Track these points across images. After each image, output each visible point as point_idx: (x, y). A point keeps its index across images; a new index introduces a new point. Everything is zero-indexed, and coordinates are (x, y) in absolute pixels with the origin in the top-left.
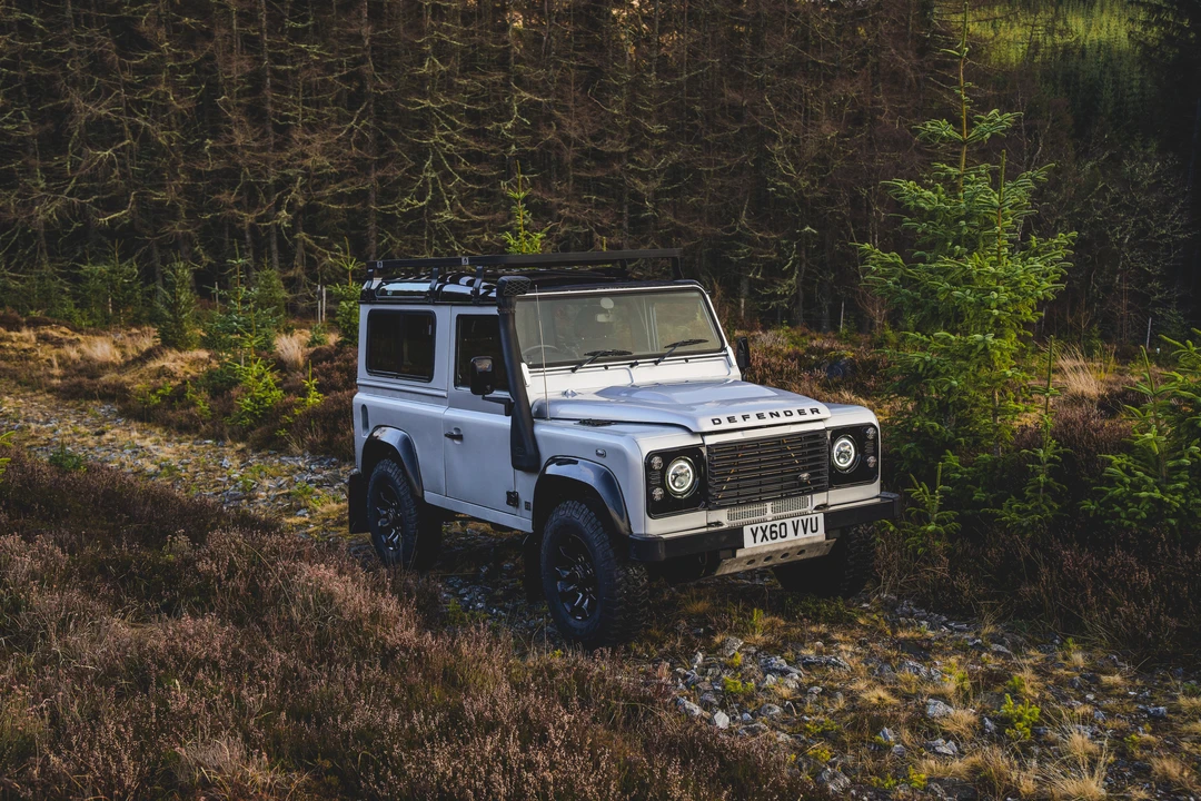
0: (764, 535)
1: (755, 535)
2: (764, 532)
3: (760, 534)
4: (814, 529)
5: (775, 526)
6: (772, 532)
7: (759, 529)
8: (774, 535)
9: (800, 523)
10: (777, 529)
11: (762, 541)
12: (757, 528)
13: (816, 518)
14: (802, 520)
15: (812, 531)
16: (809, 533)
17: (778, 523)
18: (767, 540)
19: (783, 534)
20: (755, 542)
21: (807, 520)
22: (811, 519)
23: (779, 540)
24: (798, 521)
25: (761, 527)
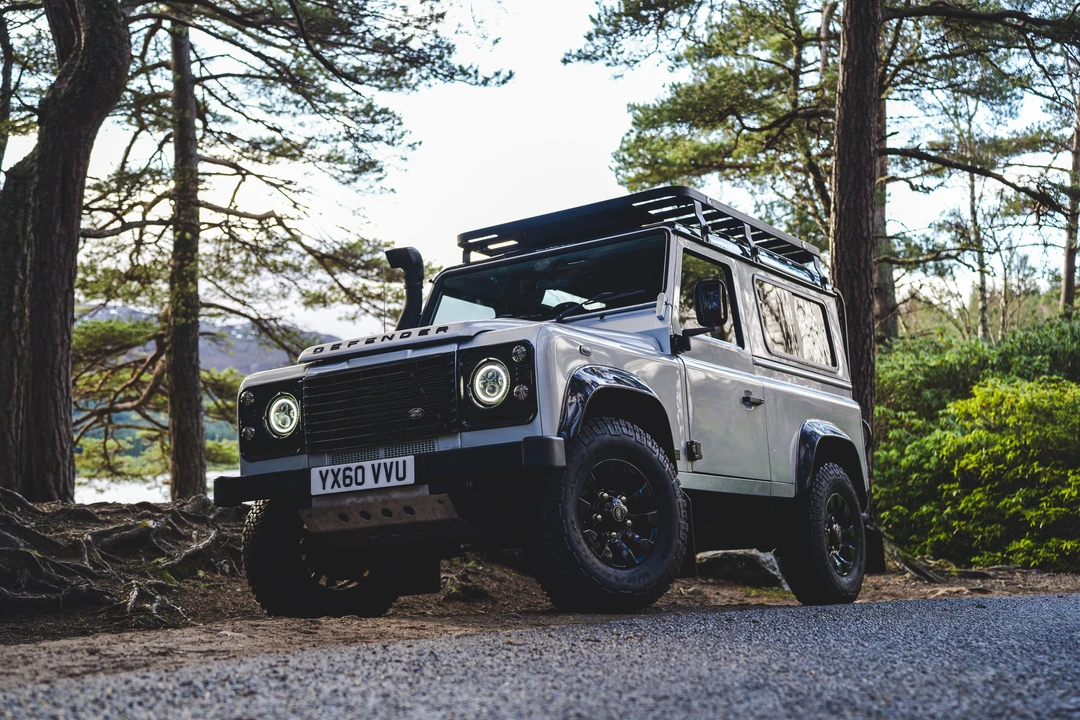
0: (336, 481)
1: (324, 480)
2: (336, 476)
3: (330, 479)
4: (401, 475)
5: (350, 469)
6: (345, 477)
7: (330, 473)
8: (348, 481)
9: (382, 467)
10: (352, 474)
11: (332, 487)
12: (327, 471)
13: (404, 462)
14: (385, 464)
15: (399, 479)
16: (394, 482)
17: (353, 465)
18: (339, 486)
19: (360, 480)
20: (324, 488)
21: (392, 463)
22: (397, 462)
23: (354, 487)
24: (379, 465)
25: (332, 470)
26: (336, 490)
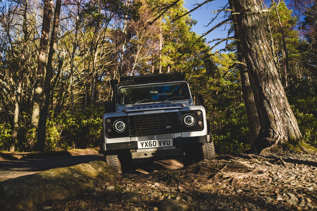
0: (146, 145)
1: (142, 145)
3: (144, 144)
4: (168, 144)
5: (151, 142)
6: (149, 144)
8: (151, 145)
10: (152, 143)
11: (145, 147)
12: (143, 142)
13: (169, 140)
14: (163, 141)
15: (167, 145)
16: (166, 145)
17: (152, 141)
18: (148, 146)
19: (155, 145)
20: (142, 147)
21: (165, 141)
22: (167, 140)
23: (153, 147)
24: (161, 141)
25: (145, 142)
26: (147, 147)
